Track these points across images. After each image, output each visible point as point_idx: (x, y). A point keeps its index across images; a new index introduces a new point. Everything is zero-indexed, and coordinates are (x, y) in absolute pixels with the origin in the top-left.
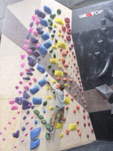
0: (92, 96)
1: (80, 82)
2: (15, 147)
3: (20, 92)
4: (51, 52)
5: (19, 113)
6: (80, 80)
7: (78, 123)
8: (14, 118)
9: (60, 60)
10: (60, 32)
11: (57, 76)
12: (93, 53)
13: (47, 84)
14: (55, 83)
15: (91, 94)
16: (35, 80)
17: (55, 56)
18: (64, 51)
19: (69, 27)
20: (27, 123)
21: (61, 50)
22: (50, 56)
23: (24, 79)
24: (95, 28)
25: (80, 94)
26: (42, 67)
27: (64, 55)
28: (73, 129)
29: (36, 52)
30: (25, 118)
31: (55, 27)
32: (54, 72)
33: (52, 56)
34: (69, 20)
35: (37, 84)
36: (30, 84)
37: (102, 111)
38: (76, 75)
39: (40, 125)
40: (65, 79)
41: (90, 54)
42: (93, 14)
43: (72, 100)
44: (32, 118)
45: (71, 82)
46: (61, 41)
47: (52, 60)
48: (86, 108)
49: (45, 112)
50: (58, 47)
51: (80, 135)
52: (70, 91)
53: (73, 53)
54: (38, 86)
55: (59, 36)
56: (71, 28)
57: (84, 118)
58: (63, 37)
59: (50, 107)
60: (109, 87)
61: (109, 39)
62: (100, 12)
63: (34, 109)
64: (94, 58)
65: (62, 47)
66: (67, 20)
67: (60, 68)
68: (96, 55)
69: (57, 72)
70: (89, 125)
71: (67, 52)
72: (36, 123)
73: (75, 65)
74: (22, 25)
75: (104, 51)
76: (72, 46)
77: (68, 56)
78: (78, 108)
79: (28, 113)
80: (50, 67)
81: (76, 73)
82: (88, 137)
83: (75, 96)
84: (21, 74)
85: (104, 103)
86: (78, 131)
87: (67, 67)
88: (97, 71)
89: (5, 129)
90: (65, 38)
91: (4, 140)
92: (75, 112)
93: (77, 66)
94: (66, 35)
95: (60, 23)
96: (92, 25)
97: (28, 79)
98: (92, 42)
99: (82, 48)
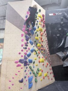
0: (54, 58)
1: (48, 50)
2: (21, 88)
3: (22, 56)
4: (36, 33)
5: (22, 68)
6: (48, 49)
7: (48, 72)
8: (19, 72)
9: (40, 38)
10: (40, 22)
11: (38, 47)
12: (56, 35)
13: (34, 51)
14: (37, 51)
15: (53, 57)
16: (29, 49)
17: (37, 36)
18: (42, 33)
19: (44, 20)
20: (27, 74)
21: (40, 32)
22: (35, 35)
23: (24, 48)
24: (58, 22)
25: (48, 57)
26: (32, 41)
27: (42, 35)
28: (46, 76)
29: (29, 33)
30: (25, 71)
31: (38, 19)
32: (37, 44)
33: (36, 35)
34: (44, 16)
35: (30, 51)
36: (27, 51)
37: (59, 66)
38: (47, 46)
39: (32, 75)
40: (42, 48)
41: (54, 35)
42: (57, 14)
43: (45, 60)
44: (29, 71)
45: (44, 50)
46: (40, 27)
47: (36, 37)
48: (51, 64)
49: (34, 67)
50: (39, 30)
51: (49, 79)
52: (44, 55)
53: (45, 34)
54: (31, 52)
55: (40, 24)
56: (45, 20)
57: (50, 70)
58: (41, 25)
59: (36, 65)
60: (63, 53)
61: (64, 28)
62: (60, 14)
63: (29, 66)
64: (56, 37)
65: (41, 31)
66: (43, 16)
67: (40, 42)
68: (57, 36)
69: (38, 45)
70: (52, 73)
71: (43, 33)
72: (30, 74)
73: (46, 41)
74: (20, 16)
75: (62, 34)
76: (45, 30)
77: (43, 36)
78: (48, 64)
79: (27, 68)
80: (35, 42)
81: (46, 45)
82: (52, 79)
83: (46, 58)
84: (22, 46)
85: (60, 61)
86: (48, 77)
87: (43, 42)
88: (57, 44)
89: (13, 78)
90: (42, 26)
91: (13, 85)
92: (46, 67)
93: (47, 41)
94: (43, 24)
95: (40, 17)
96: (56, 20)
97: (26, 48)
98: (56, 29)
99: (50, 32)
